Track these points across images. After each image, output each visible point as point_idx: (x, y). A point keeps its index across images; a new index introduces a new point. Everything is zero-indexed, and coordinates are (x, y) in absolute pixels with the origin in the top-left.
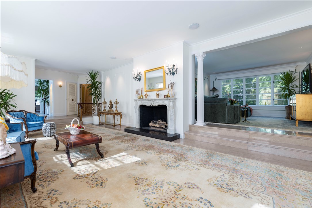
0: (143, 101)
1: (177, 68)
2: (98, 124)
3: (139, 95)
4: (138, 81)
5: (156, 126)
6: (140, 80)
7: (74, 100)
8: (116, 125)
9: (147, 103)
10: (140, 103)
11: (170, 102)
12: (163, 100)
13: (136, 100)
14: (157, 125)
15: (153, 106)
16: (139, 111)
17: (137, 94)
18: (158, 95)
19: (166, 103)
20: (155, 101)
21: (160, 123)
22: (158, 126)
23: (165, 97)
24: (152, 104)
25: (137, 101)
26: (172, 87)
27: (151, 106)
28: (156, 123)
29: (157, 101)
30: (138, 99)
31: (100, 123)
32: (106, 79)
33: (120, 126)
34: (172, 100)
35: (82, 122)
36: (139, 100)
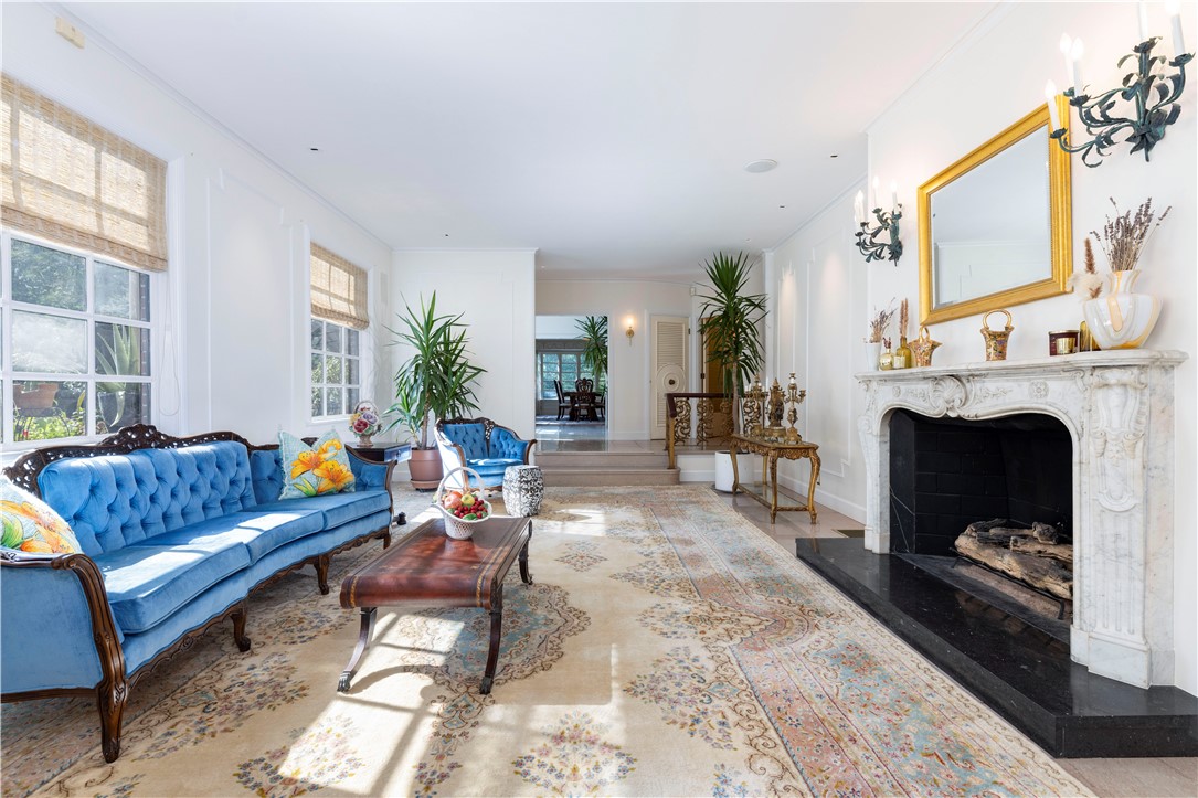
0: (903, 387)
1: (1181, 61)
2: (731, 489)
3: (889, 345)
4: (886, 264)
5: (998, 564)
6: (896, 251)
7: (678, 382)
8: (782, 509)
9: (924, 397)
10: (889, 398)
11: (1100, 394)
12: (1038, 380)
13: (868, 381)
14: (1006, 562)
15: (959, 419)
16: (887, 446)
17: (877, 340)
18: (999, 341)
19: (1056, 398)
20: (975, 387)
21: (1032, 548)
22: (1017, 572)
23: (1054, 351)
24: (957, 403)
25: (874, 385)
26: (1123, 257)
27: (946, 418)
28: (1002, 544)
29: (991, 385)
30: (881, 373)
31: (736, 485)
32: (782, 280)
33: (807, 515)
34: (1113, 376)
35: (678, 474)
36: (884, 380)
